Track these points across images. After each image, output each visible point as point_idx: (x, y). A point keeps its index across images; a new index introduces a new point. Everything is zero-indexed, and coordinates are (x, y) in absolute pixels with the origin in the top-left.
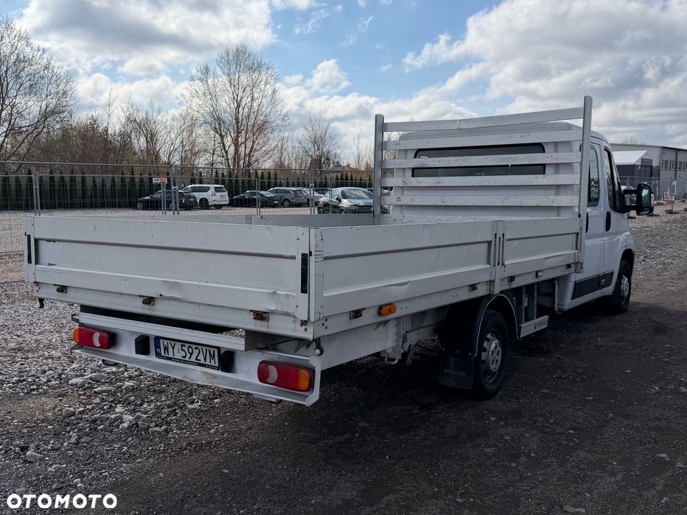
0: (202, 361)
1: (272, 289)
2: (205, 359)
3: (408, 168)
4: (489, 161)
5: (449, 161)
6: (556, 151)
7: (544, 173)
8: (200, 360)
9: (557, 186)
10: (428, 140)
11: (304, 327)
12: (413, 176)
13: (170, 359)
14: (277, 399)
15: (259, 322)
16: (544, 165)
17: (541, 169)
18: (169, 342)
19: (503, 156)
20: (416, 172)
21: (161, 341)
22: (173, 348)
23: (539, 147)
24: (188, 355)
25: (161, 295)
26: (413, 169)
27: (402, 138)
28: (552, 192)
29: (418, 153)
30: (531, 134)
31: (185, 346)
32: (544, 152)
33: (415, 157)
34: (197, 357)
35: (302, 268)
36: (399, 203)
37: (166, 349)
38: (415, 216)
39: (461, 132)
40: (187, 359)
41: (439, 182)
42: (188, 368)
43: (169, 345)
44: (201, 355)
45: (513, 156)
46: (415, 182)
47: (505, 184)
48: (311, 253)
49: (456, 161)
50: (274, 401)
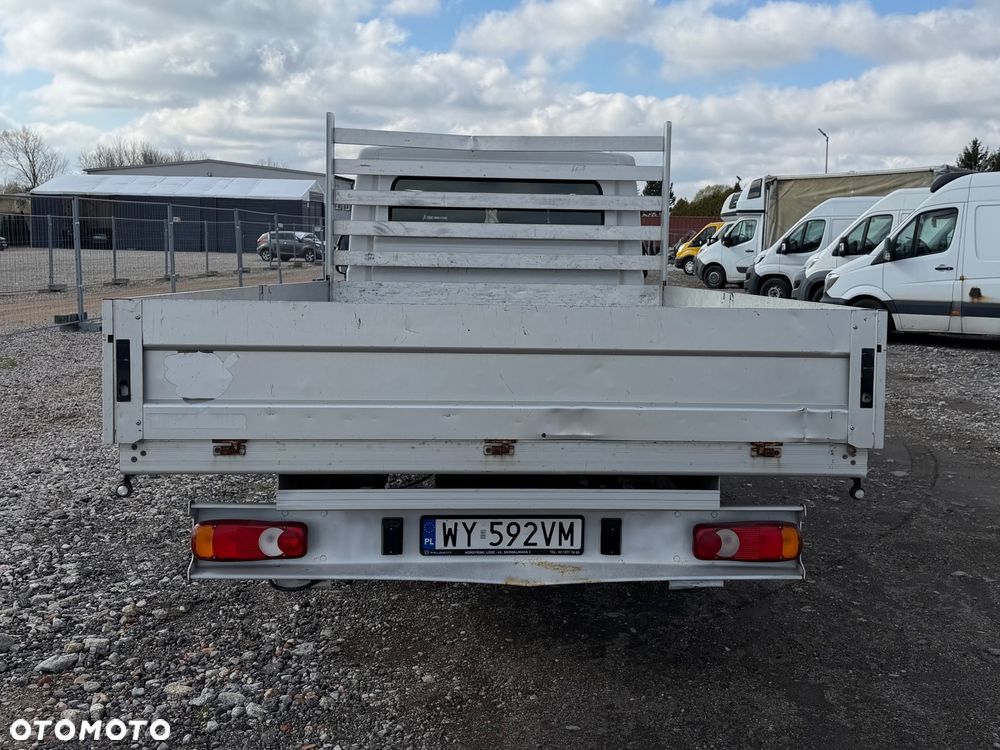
0: (542, 545)
1: (798, 406)
2: (548, 542)
3: (381, 206)
4: (526, 202)
5: (460, 198)
6: (617, 194)
7: (603, 223)
8: (535, 544)
9: (620, 241)
10: (421, 163)
11: (850, 459)
12: (390, 219)
13: (461, 553)
14: (725, 581)
15: (760, 460)
16: (602, 212)
17: (598, 217)
18: (460, 522)
19: (547, 196)
20: (395, 213)
21: (439, 524)
22: (469, 532)
23: (594, 187)
24: (507, 539)
25: (544, 435)
26: (391, 208)
27: (365, 155)
28: (614, 250)
29: (399, 182)
30: (587, 167)
31: (501, 523)
32: (601, 193)
33: (393, 189)
34: (529, 539)
35: (862, 371)
36: (369, 263)
37: (450, 535)
38: (401, 284)
39: (475, 155)
40: (503, 545)
41: (444, 231)
42: (507, 563)
43: (461, 528)
44: (540, 533)
45: (562, 196)
46: (398, 228)
47: (552, 238)
48: (879, 347)
49: (473, 199)
50: (721, 584)
